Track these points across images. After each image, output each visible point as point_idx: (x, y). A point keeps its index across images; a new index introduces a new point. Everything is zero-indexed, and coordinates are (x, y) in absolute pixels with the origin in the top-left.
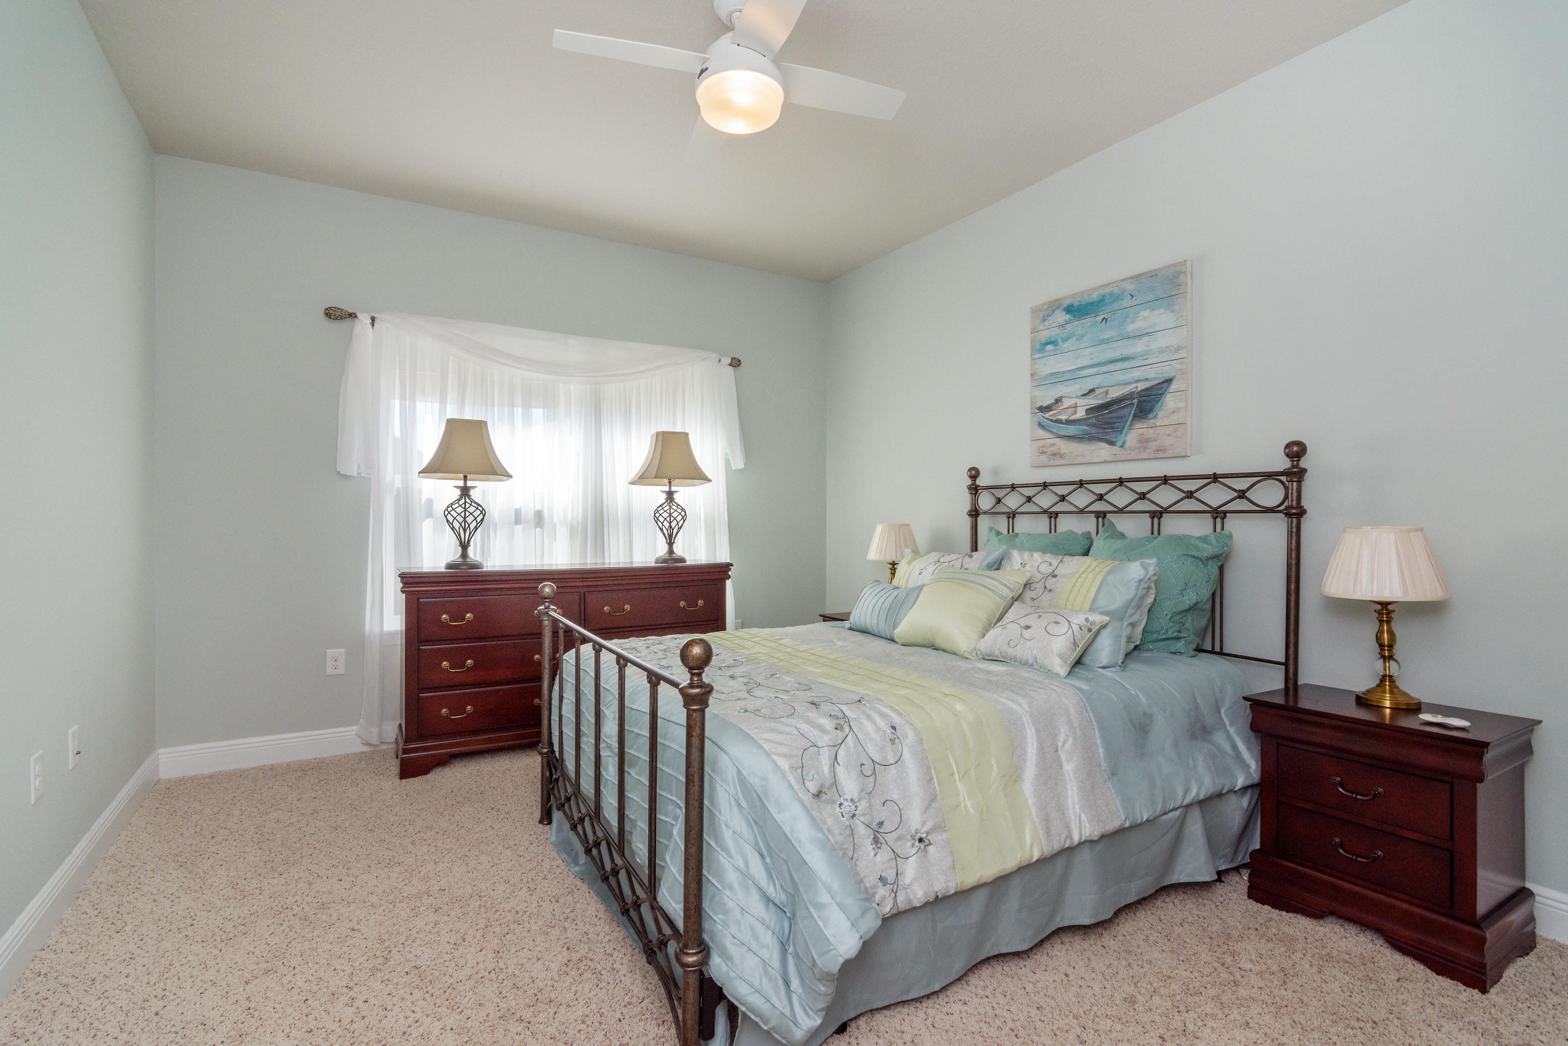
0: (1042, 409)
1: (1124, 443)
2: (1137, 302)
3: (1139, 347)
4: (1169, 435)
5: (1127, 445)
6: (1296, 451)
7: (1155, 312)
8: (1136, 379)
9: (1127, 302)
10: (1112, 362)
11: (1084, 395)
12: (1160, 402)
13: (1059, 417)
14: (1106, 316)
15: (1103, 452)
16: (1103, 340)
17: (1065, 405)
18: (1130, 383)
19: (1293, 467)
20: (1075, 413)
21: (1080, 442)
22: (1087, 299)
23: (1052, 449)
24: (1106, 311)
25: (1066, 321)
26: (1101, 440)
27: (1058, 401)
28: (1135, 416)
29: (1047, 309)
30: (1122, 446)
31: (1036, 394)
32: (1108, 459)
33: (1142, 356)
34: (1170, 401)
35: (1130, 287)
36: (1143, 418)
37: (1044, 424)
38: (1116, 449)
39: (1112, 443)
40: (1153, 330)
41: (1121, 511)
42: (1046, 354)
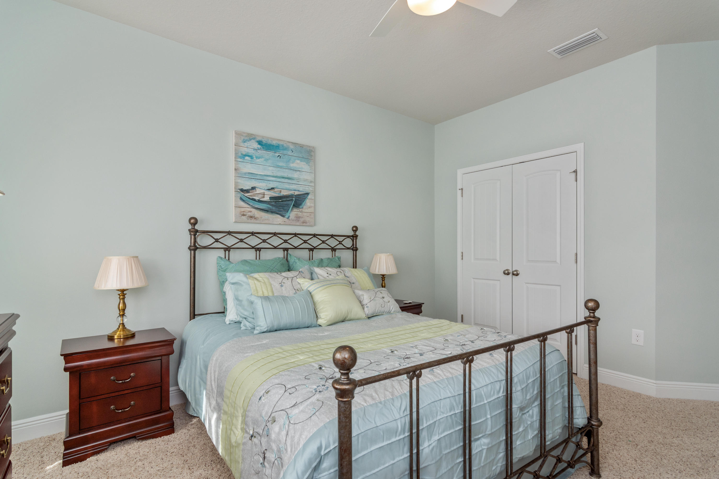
0: (242, 190)
1: (289, 217)
2: (295, 155)
3: (295, 175)
4: (308, 216)
5: (290, 218)
6: (355, 229)
7: (303, 163)
8: (294, 189)
9: (290, 153)
10: (283, 178)
11: (269, 190)
12: (304, 202)
13: (254, 197)
14: (280, 155)
15: (279, 219)
16: (279, 166)
17: (258, 192)
18: (291, 190)
19: (354, 234)
20: (264, 197)
21: (266, 213)
22: (270, 142)
23: (250, 214)
24: (281, 153)
25: (258, 148)
26: (277, 214)
27: (253, 188)
28: (294, 205)
29: (246, 136)
30: (288, 218)
31: (239, 181)
32: (281, 223)
33: (297, 180)
34: (308, 202)
35: (292, 147)
36: (297, 207)
37: (244, 199)
38: (285, 219)
39: (283, 216)
40: (301, 170)
41: (296, 248)
42: (245, 161)
